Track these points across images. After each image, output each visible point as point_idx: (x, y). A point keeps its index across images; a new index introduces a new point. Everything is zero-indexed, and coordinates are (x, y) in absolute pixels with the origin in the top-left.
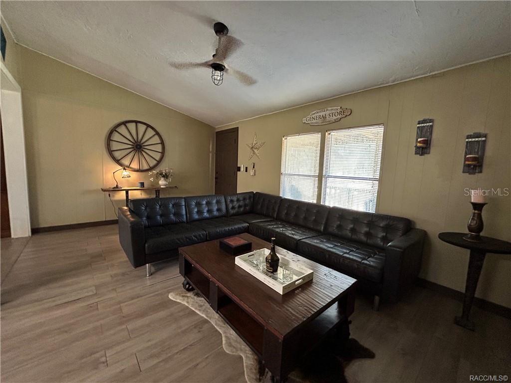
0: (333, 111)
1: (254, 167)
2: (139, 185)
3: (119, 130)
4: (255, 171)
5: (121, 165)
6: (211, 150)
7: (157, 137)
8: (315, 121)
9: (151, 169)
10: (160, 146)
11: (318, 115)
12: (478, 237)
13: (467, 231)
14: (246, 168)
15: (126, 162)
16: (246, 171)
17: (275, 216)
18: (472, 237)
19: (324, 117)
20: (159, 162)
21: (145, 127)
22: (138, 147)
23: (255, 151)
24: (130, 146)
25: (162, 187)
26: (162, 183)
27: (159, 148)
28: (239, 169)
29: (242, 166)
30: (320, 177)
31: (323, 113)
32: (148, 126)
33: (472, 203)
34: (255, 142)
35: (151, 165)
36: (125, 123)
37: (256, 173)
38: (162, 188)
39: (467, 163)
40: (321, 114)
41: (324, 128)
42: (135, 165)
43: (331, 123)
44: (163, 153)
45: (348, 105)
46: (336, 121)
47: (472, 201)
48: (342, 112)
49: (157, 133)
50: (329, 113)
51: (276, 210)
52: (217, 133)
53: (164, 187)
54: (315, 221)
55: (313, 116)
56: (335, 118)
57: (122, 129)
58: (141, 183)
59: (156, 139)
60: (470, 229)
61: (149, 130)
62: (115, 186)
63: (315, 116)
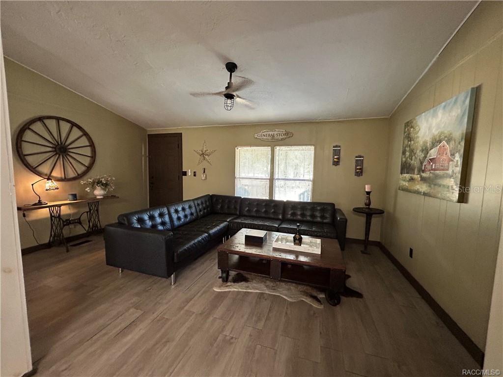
0: (279, 132)
1: (204, 172)
2: (71, 197)
3: (33, 127)
4: (206, 175)
5: (39, 174)
6: (143, 153)
7: (84, 138)
8: (265, 138)
9: (79, 177)
10: (89, 149)
11: (268, 133)
12: (369, 208)
13: (365, 206)
14: (195, 172)
15: (45, 169)
16: (195, 175)
17: (238, 213)
18: (367, 208)
19: (273, 136)
20: (89, 168)
21: (69, 125)
22: (61, 150)
23: (206, 157)
24: (50, 149)
25: (98, 197)
26: (99, 192)
27: (88, 151)
28: (185, 174)
29: (190, 170)
30: (272, 180)
31: (272, 133)
32: (74, 125)
33: (366, 192)
34: (205, 149)
35: (79, 172)
36: (41, 119)
37: (208, 177)
38: (99, 199)
39: (358, 171)
40: (271, 133)
41: (273, 143)
42: (57, 173)
43: (278, 140)
44: (93, 157)
45: (290, 129)
46: (282, 139)
47: (366, 190)
48: (287, 134)
49: (85, 134)
50: (277, 132)
51: (238, 208)
52: (148, 135)
53: (102, 197)
54: (274, 212)
55: (264, 134)
56: (281, 137)
57: (38, 127)
58: (72, 195)
59: (84, 141)
60: (366, 204)
61: (75, 129)
62: (37, 202)
63: (266, 133)
